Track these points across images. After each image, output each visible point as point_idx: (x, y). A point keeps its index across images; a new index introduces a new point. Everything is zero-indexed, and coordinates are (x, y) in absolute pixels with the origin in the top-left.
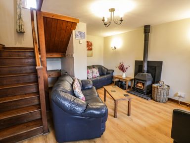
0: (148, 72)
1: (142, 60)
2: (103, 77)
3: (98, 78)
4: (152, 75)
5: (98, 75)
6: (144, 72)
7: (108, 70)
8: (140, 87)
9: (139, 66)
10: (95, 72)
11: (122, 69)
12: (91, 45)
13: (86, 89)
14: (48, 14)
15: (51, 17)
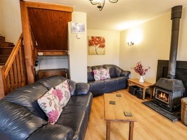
0: (177, 77)
1: (168, 59)
2: (114, 80)
3: (108, 80)
4: (184, 83)
5: (108, 76)
6: (169, 78)
7: (122, 71)
8: (162, 98)
9: (163, 68)
10: (104, 73)
11: (140, 70)
12: (104, 41)
13: (79, 95)
14: (33, 4)
15: (37, 7)
